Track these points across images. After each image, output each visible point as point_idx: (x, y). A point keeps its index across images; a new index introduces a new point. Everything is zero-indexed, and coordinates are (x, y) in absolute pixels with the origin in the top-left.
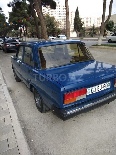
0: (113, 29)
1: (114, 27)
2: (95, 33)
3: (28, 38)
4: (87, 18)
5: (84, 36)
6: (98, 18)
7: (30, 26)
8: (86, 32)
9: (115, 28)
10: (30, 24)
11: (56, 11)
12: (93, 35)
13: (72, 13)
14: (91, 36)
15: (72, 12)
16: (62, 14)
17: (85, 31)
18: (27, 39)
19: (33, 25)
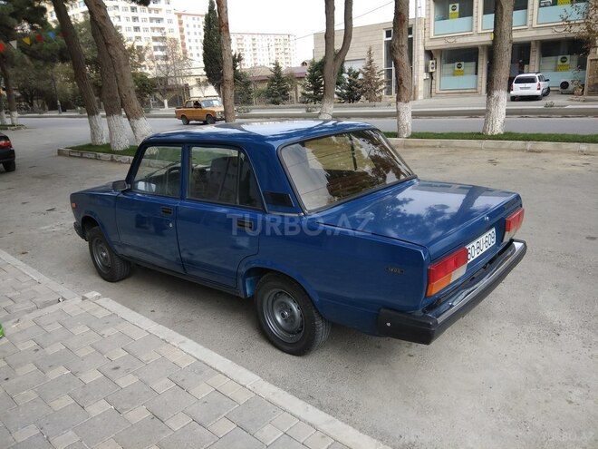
0: (344, 79)
1: (347, 71)
2: (284, 93)
3: (16, 114)
4: (239, 36)
5: (248, 101)
6: (277, 37)
7: (24, 64)
8: (252, 87)
9: (349, 74)
10: (26, 57)
11: (117, 7)
12: (280, 98)
13: (183, 18)
14: (274, 103)
15: (180, 11)
16: (144, 20)
17: (247, 84)
18: (11, 117)
19: (39, 59)
